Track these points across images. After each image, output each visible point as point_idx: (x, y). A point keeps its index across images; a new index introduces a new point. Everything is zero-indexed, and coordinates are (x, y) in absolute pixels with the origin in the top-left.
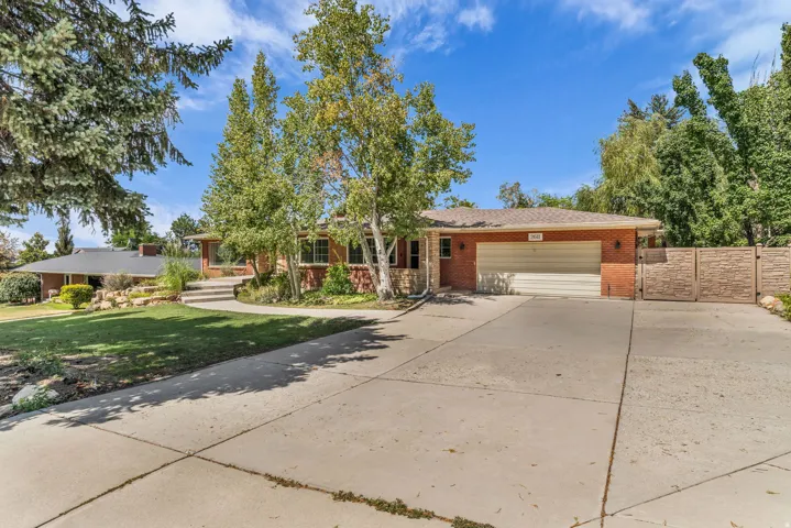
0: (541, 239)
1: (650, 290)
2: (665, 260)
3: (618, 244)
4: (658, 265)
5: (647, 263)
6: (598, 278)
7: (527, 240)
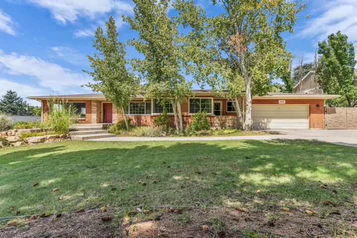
0: (285, 103)
1: (330, 125)
2: (335, 113)
3: (318, 106)
4: (332, 114)
5: (328, 114)
6: (307, 121)
7: (278, 103)
